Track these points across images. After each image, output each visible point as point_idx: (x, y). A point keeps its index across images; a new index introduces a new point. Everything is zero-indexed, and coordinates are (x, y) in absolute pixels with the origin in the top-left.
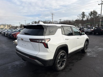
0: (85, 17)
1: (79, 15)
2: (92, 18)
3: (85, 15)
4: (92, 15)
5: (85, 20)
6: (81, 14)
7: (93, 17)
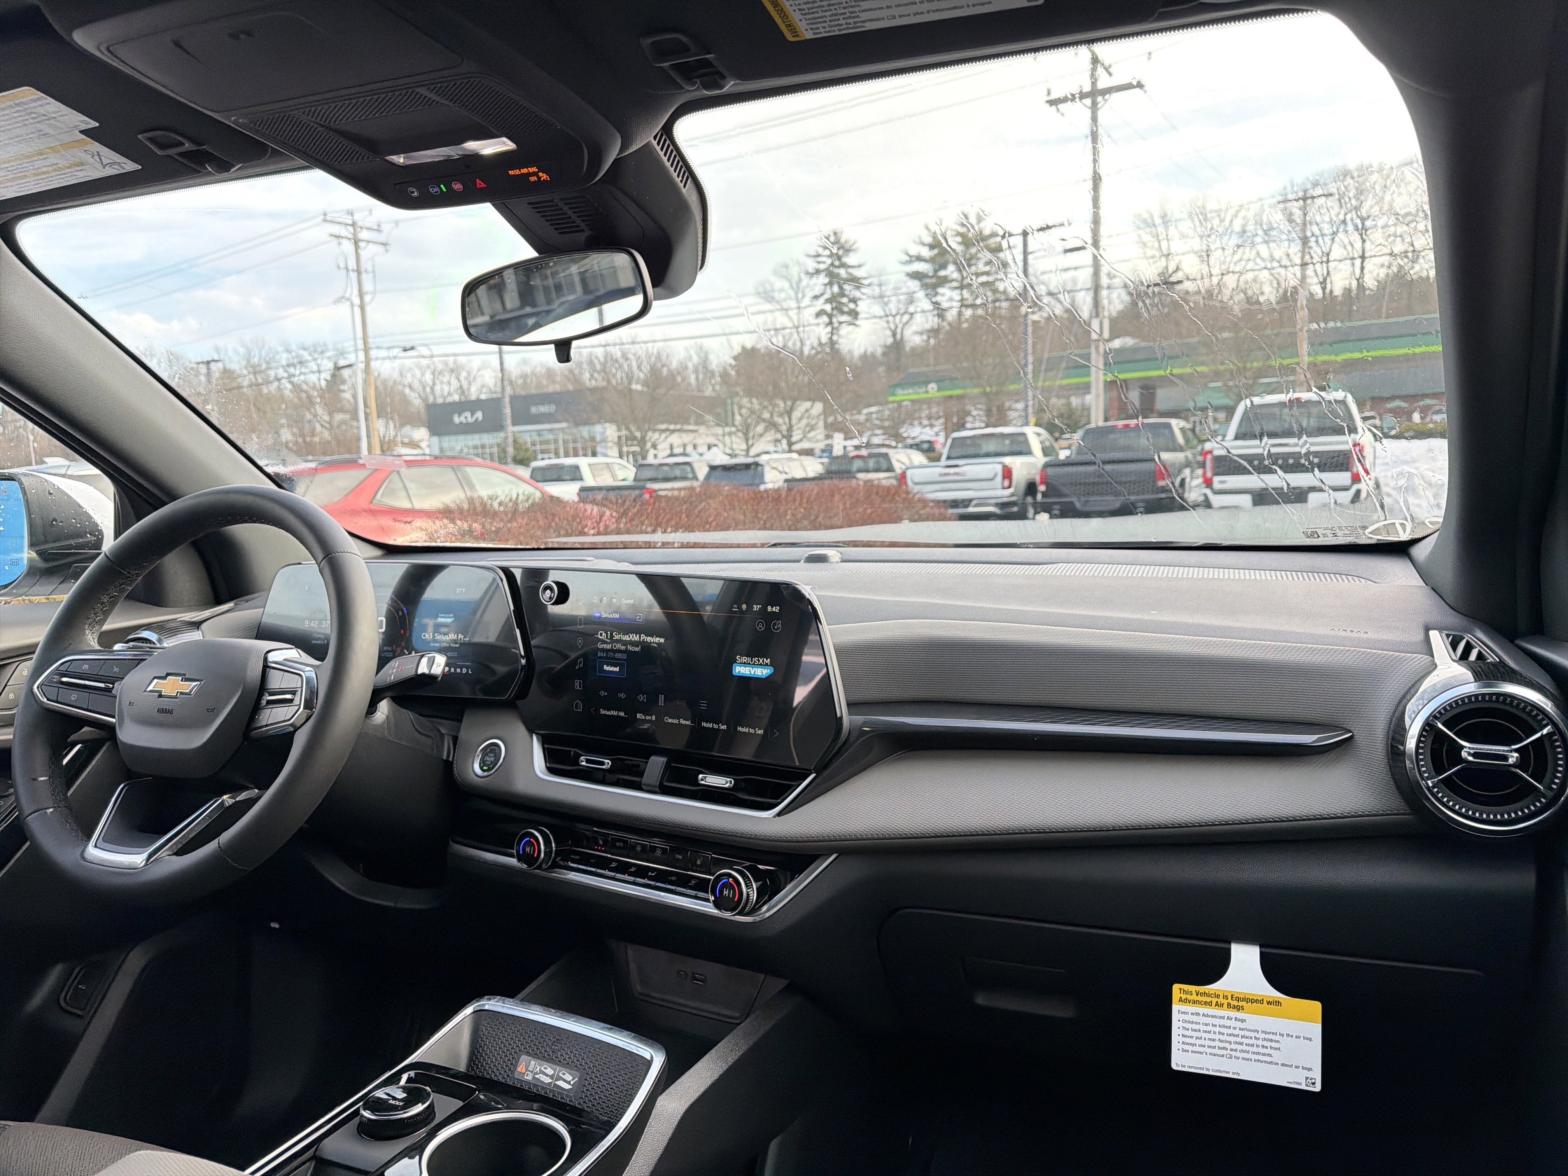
0: (863, 307)
1: (783, 270)
2: (951, 315)
3: (855, 281)
4: (944, 281)
5: (867, 359)
6: (811, 265)
7: (963, 304)
